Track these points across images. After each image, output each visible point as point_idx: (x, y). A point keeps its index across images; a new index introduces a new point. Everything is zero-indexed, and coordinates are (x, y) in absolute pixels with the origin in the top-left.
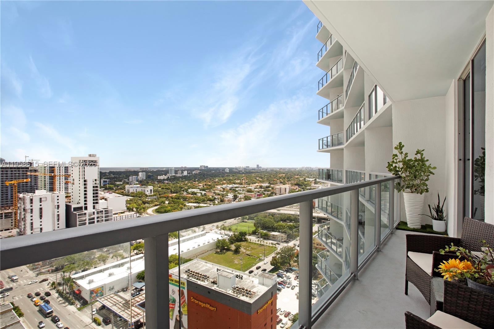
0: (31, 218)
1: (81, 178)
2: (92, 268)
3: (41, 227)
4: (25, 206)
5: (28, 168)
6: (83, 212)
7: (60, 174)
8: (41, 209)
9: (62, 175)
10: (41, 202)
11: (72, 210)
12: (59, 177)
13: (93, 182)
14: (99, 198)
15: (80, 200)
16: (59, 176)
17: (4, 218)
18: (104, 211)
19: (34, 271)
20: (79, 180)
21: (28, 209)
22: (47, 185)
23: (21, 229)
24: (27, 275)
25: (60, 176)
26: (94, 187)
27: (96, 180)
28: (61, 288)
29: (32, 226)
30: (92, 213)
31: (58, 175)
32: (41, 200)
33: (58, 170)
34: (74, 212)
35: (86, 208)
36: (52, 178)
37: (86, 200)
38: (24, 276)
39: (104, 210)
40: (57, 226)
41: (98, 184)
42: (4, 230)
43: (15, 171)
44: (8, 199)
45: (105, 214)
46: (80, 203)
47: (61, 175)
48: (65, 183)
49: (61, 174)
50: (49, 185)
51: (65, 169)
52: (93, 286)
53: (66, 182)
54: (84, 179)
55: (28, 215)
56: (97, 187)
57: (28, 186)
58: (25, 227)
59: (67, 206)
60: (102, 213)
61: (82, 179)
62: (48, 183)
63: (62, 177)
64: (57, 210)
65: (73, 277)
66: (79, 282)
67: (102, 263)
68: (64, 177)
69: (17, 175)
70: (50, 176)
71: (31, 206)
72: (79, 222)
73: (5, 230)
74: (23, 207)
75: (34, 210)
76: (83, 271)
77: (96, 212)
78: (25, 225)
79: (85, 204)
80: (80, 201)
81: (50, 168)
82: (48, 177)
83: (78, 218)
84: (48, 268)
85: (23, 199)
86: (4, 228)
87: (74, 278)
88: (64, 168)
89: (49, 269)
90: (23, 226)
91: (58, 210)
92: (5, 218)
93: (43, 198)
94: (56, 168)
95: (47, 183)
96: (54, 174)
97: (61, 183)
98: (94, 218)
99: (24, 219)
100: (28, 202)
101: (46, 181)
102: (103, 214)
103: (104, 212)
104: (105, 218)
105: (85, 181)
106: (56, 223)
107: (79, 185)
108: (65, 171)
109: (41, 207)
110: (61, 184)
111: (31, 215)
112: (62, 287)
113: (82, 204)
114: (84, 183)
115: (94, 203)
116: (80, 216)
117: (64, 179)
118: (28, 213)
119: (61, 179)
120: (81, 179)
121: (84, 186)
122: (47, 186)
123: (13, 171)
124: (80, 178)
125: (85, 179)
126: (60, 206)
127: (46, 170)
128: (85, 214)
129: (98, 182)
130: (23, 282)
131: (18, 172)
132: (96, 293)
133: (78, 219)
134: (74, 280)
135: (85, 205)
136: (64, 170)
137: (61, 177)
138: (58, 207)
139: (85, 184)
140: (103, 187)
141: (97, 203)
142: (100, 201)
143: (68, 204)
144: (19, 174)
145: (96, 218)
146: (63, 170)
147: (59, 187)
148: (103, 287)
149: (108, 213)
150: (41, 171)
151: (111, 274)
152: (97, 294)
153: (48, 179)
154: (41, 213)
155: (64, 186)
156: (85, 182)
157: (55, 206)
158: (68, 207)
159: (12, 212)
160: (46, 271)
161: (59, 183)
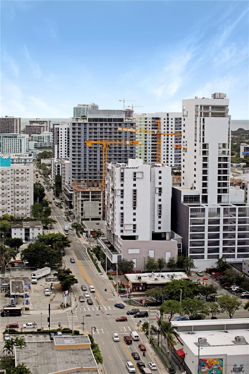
0: (122, 205)
1: (198, 139)
2: (207, 316)
3: (134, 223)
4: (114, 183)
5: (122, 120)
6: (199, 206)
7: (168, 132)
8: (135, 191)
9: (172, 132)
10: (135, 180)
11: (182, 200)
12: (166, 137)
13: (220, 148)
14: (229, 182)
15: (195, 182)
16: (166, 135)
17: (90, 200)
18: (237, 210)
19: (123, 295)
20: (195, 145)
21: (118, 190)
22: (148, 149)
23: (109, 222)
24: (112, 299)
25: (168, 136)
26: (220, 159)
27: (224, 145)
28: (156, 337)
29: (122, 220)
30: (216, 211)
31: (165, 132)
32: (135, 176)
33: (165, 124)
34: (184, 204)
35: (205, 199)
36: (156, 138)
37: (206, 184)
38: (109, 299)
39: (237, 207)
40: (157, 225)
41: (228, 154)
42: (90, 219)
43: (106, 124)
44: (97, 170)
45: (239, 216)
46: (195, 188)
47: (170, 133)
48: (176, 149)
49: (170, 131)
50: (152, 151)
51: (176, 123)
52: (205, 352)
53: (177, 146)
54: (203, 141)
55: (118, 200)
56: (226, 159)
57: (122, 149)
58: (113, 220)
59: (174, 190)
60: (233, 213)
61: (200, 142)
62: (151, 146)
63: (172, 137)
64: (157, 197)
65: (174, 323)
66: (183, 336)
67: (226, 313)
68: (173, 137)
69: (108, 131)
70: (152, 135)
71: (122, 185)
72: (193, 224)
73: (93, 219)
74: (111, 185)
75: (125, 193)
76: (192, 319)
77: (222, 209)
78: (113, 215)
79: (204, 191)
80: (195, 185)
81: (153, 120)
82: (151, 137)
83: (191, 216)
84: (140, 295)
85: (112, 172)
86: (91, 215)
87: (176, 328)
88: (174, 121)
89: (142, 298)
90: (111, 218)
91: (160, 197)
92: (92, 200)
93: (138, 172)
94: (162, 121)
95: (148, 146)
96: (158, 131)
97: (170, 147)
98: (218, 222)
99: (112, 205)
100: (117, 176)
101: (148, 143)
102: (235, 215)
103: (237, 213)
104: (239, 223)
105: (205, 146)
106: (157, 219)
107: (195, 154)
108: (175, 126)
109: (135, 188)
110: (170, 150)
111: (122, 200)
112: (157, 335)
113: (198, 191)
114: (202, 150)
115: (219, 191)
116: (194, 214)
117: (173, 141)
118: (118, 196)
119: (170, 140)
120: (198, 143)
121: (202, 156)
122: (148, 153)
123: (104, 125)
124: (196, 141)
125: (205, 142)
126: (163, 190)
127: (148, 123)
128: (203, 210)
129: (228, 149)
130: (107, 308)
131: (110, 127)
132: (209, 367)
133: (190, 218)
134: (175, 330)
135: (203, 193)
136: (174, 124)
137: (170, 137)
138: (159, 192)
139: (204, 153)
140: (243, 161)
141: (225, 191)
142: (231, 189)
143: (177, 187)
144: (110, 129)
145: (221, 221)
146: (172, 123)
147: (166, 155)
148: (222, 360)
149: (245, 215)
150: (141, 125)
151: (239, 340)
152: (211, 369)
153: (151, 140)
154: (135, 198)
155: (173, 154)
156: (205, 148)
157: (156, 188)
158: (175, 194)
159: (100, 192)
160: (137, 301)
161: (166, 147)
